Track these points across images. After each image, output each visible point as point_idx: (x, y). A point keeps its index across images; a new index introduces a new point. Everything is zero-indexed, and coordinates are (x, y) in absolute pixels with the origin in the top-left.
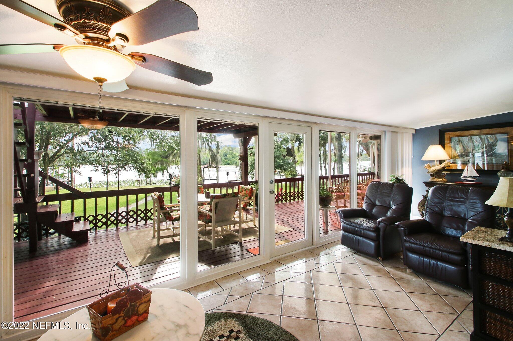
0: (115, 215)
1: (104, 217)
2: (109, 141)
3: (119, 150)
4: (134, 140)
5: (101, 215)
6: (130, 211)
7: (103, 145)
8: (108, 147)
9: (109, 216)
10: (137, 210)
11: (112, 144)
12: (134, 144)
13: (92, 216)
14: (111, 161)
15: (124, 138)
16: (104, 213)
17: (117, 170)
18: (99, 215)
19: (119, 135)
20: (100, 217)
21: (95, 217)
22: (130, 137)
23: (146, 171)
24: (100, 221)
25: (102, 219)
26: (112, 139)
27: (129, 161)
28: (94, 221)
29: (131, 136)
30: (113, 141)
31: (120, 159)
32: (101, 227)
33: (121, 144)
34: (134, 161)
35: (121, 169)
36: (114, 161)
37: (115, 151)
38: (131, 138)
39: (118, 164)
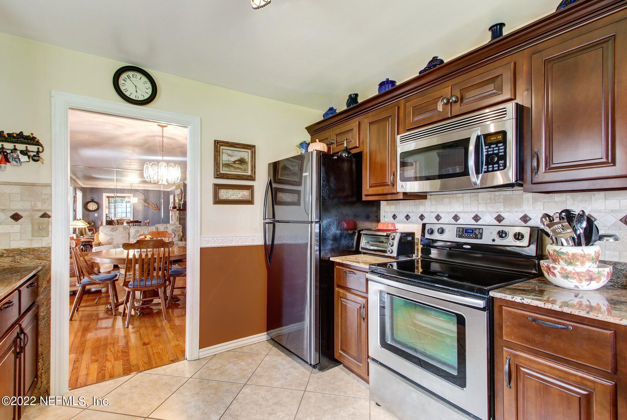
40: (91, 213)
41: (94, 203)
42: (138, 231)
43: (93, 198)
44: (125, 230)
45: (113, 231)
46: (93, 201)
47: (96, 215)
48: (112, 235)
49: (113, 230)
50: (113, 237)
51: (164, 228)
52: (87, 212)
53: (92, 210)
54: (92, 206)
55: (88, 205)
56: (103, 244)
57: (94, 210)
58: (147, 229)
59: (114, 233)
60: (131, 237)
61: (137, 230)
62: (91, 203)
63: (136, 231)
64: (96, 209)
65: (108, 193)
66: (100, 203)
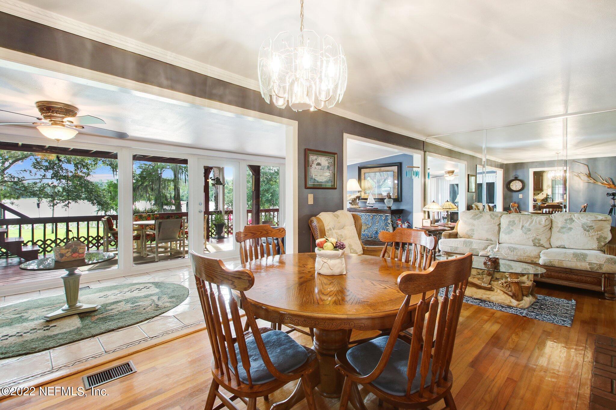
0: (65, 241)
1: (53, 242)
2: (57, 169)
3: (69, 179)
4: (88, 169)
5: (50, 240)
6: (81, 237)
7: (49, 173)
8: (56, 176)
9: (58, 241)
10: (88, 236)
11: (61, 172)
12: (89, 173)
13: (41, 240)
14: (59, 191)
15: (76, 165)
16: (53, 239)
17: (67, 202)
18: (48, 240)
19: (69, 162)
20: (49, 242)
21: (44, 242)
22: (82, 164)
23: (103, 204)
24: (49, 245)
25: (51, 244)
26: (60, 167)
27: (82, 192)
28: (43, 245)
29: (84, 164)
30: (62, 169)
31: (70, 190)
32: (50, 252)
33: (71, 172)
34: (88, 192)
35: (70, 201)
36: (63, 192)
37: (64, 180)
38: (84, 166)
39: (68, 196)
40: (515, 194)
41: (517, 181)
42: (514, 221)
43: (516, 176)
44: (494, 219)
45: (475, 220)
46: (516, 179)
47: (521, 196)
48: (474, 225)
49: (475, 217)
50: (473, 228)
51: (566, 220)
52: (509, 193)
53: (515, 189)
54: (516, 186)
55: (511, 184)
56: (461, 235)
57: (518, 189)
58: (530, 220)
59: (476, 222)
60: (502, 230)
61: (512, 220)
62: (515, 182)
63: (510, 222)
64: (520, 188)
65: (536, 167)
66: (526, 181)
